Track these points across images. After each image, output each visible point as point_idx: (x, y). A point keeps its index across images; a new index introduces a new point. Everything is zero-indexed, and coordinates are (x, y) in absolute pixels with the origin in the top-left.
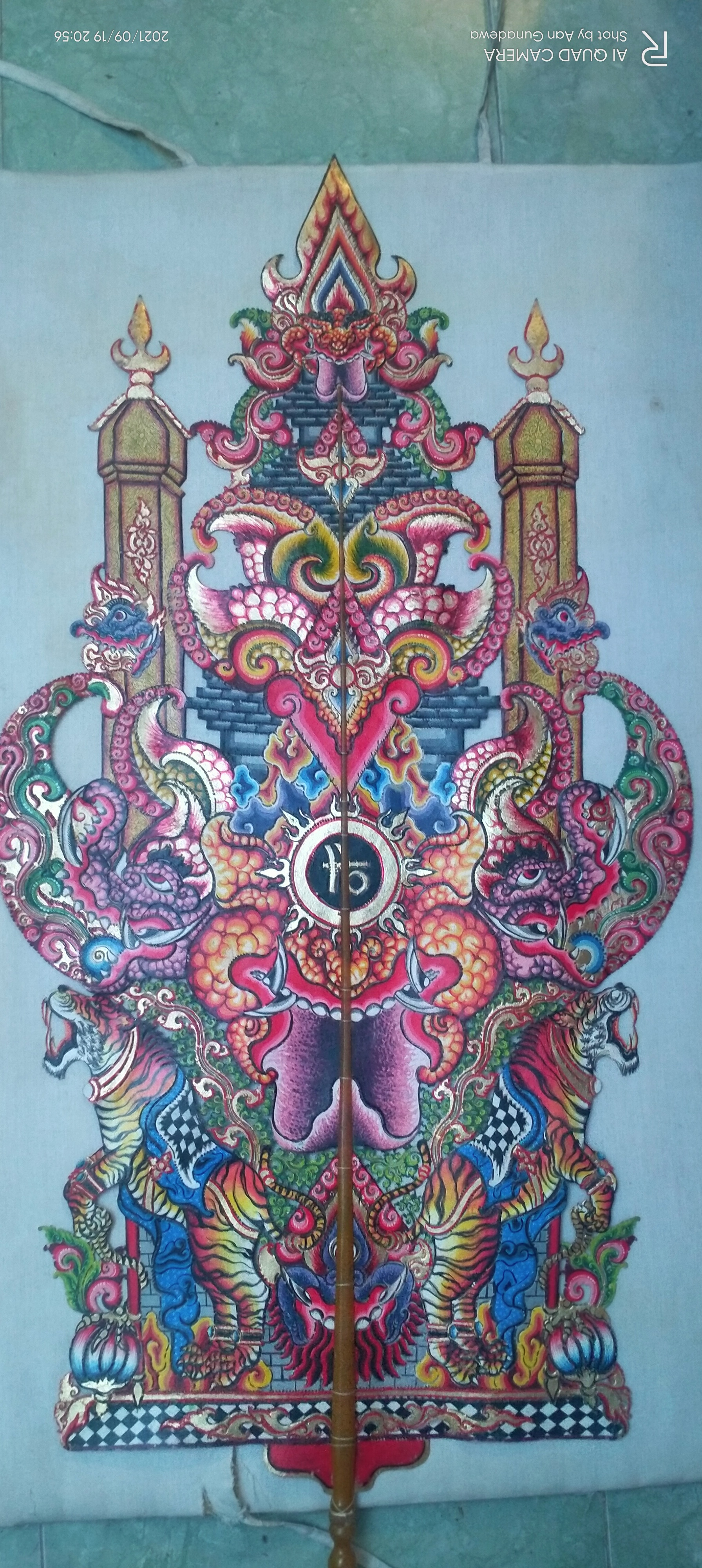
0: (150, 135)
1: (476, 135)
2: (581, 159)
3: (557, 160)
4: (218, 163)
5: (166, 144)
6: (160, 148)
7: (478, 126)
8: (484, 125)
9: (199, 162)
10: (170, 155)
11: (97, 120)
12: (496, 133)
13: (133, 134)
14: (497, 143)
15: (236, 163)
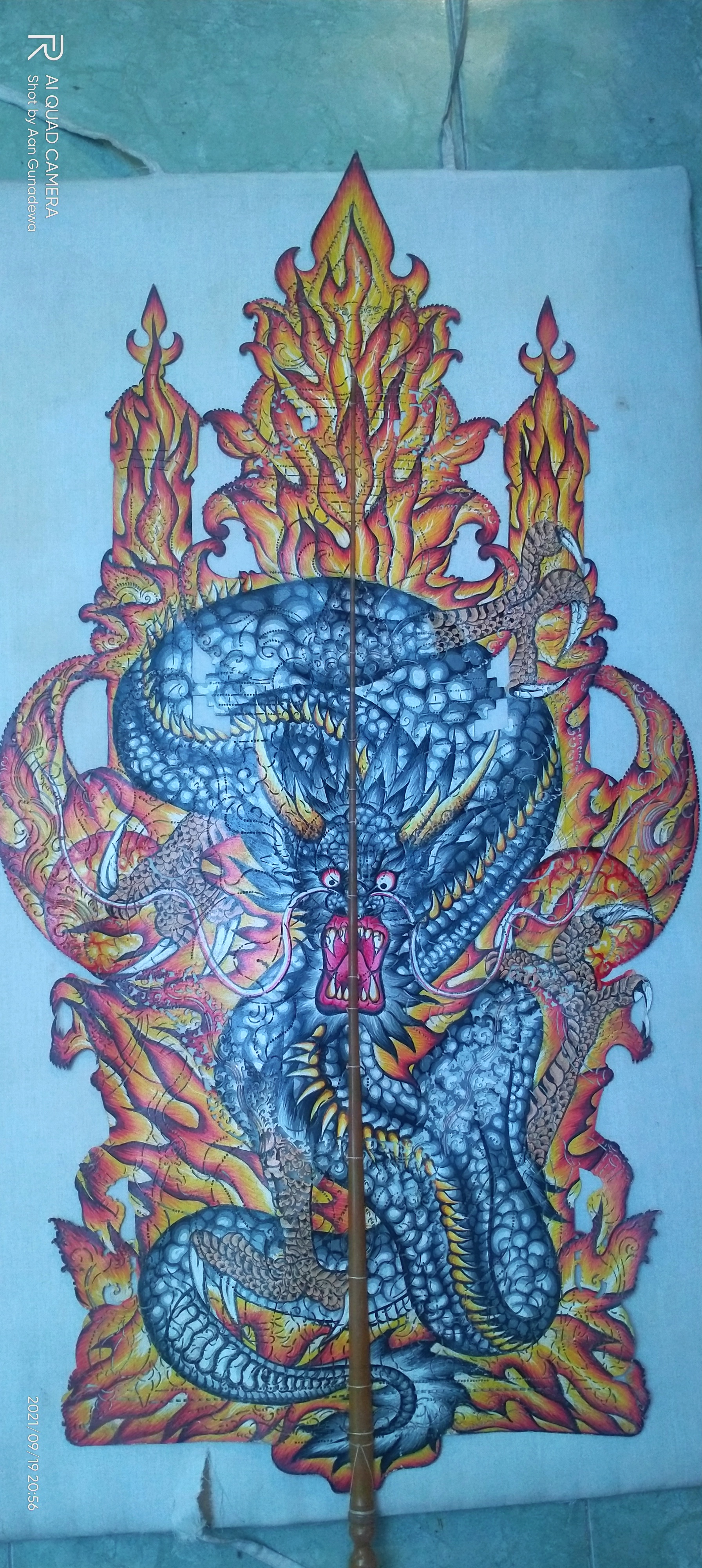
0: (116, 143)
1: (440, 143)
2: (544, 165)
3: (521, 166)
4: (184, 171)
5: (133, 153)
6: (126, 155)
7: (442, 134)
8: (448, 133)
9: (165, 170)
10: (136, 163)
12: (460, 141)
13: (101, 143)
14: (460, 151)
15: (202, 171)
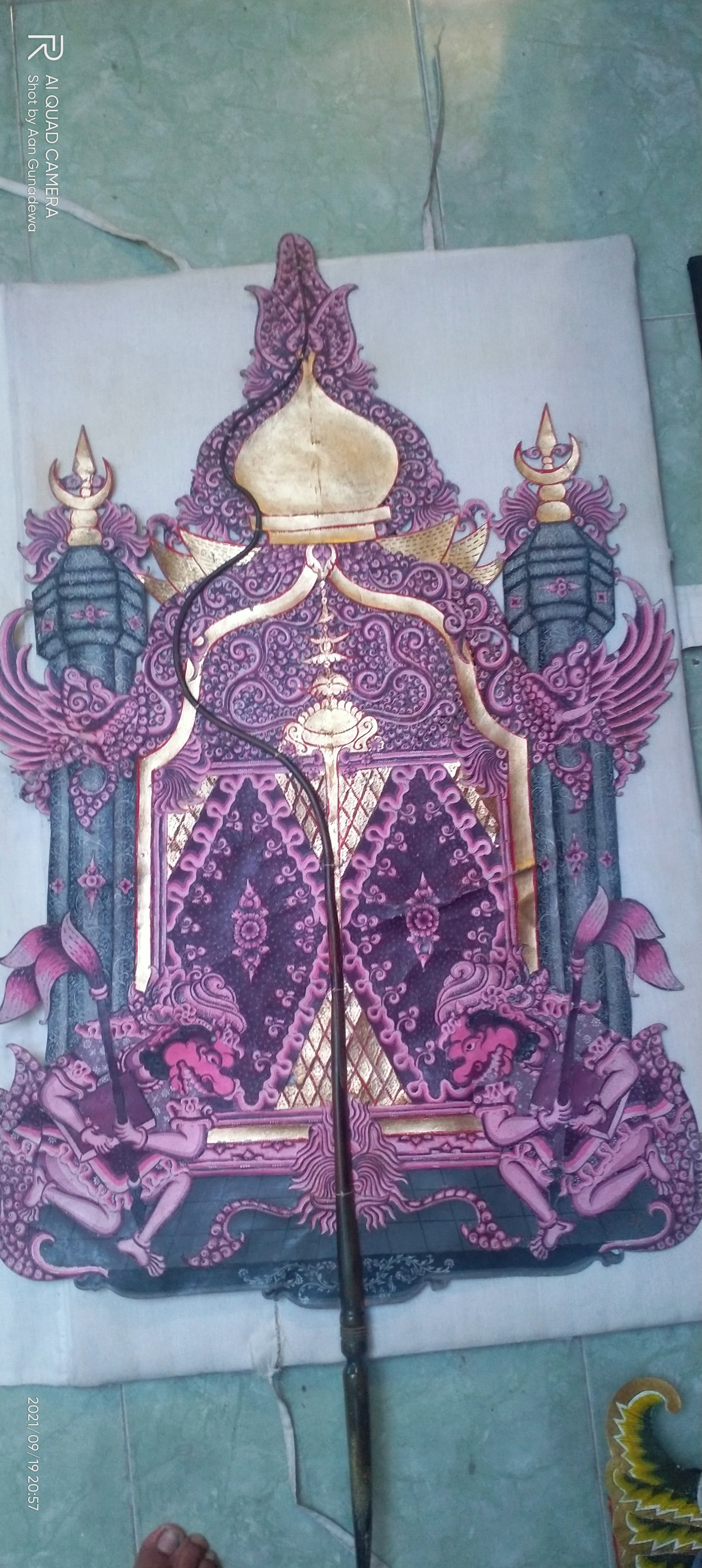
0: (151, 243)
1: (422, 225)
2: (510, 241)
3: (491, 243)
4: (209, 266)
5: (166, 252)
6: (160, 254)
7: (423, 218)
8: (428, 217)
9: (192, 266)
10: (170, 260)
11: (108, 233)
12: (438, 223)
13: (139, 243)
14: (439, 232)
15: (224, 264)
